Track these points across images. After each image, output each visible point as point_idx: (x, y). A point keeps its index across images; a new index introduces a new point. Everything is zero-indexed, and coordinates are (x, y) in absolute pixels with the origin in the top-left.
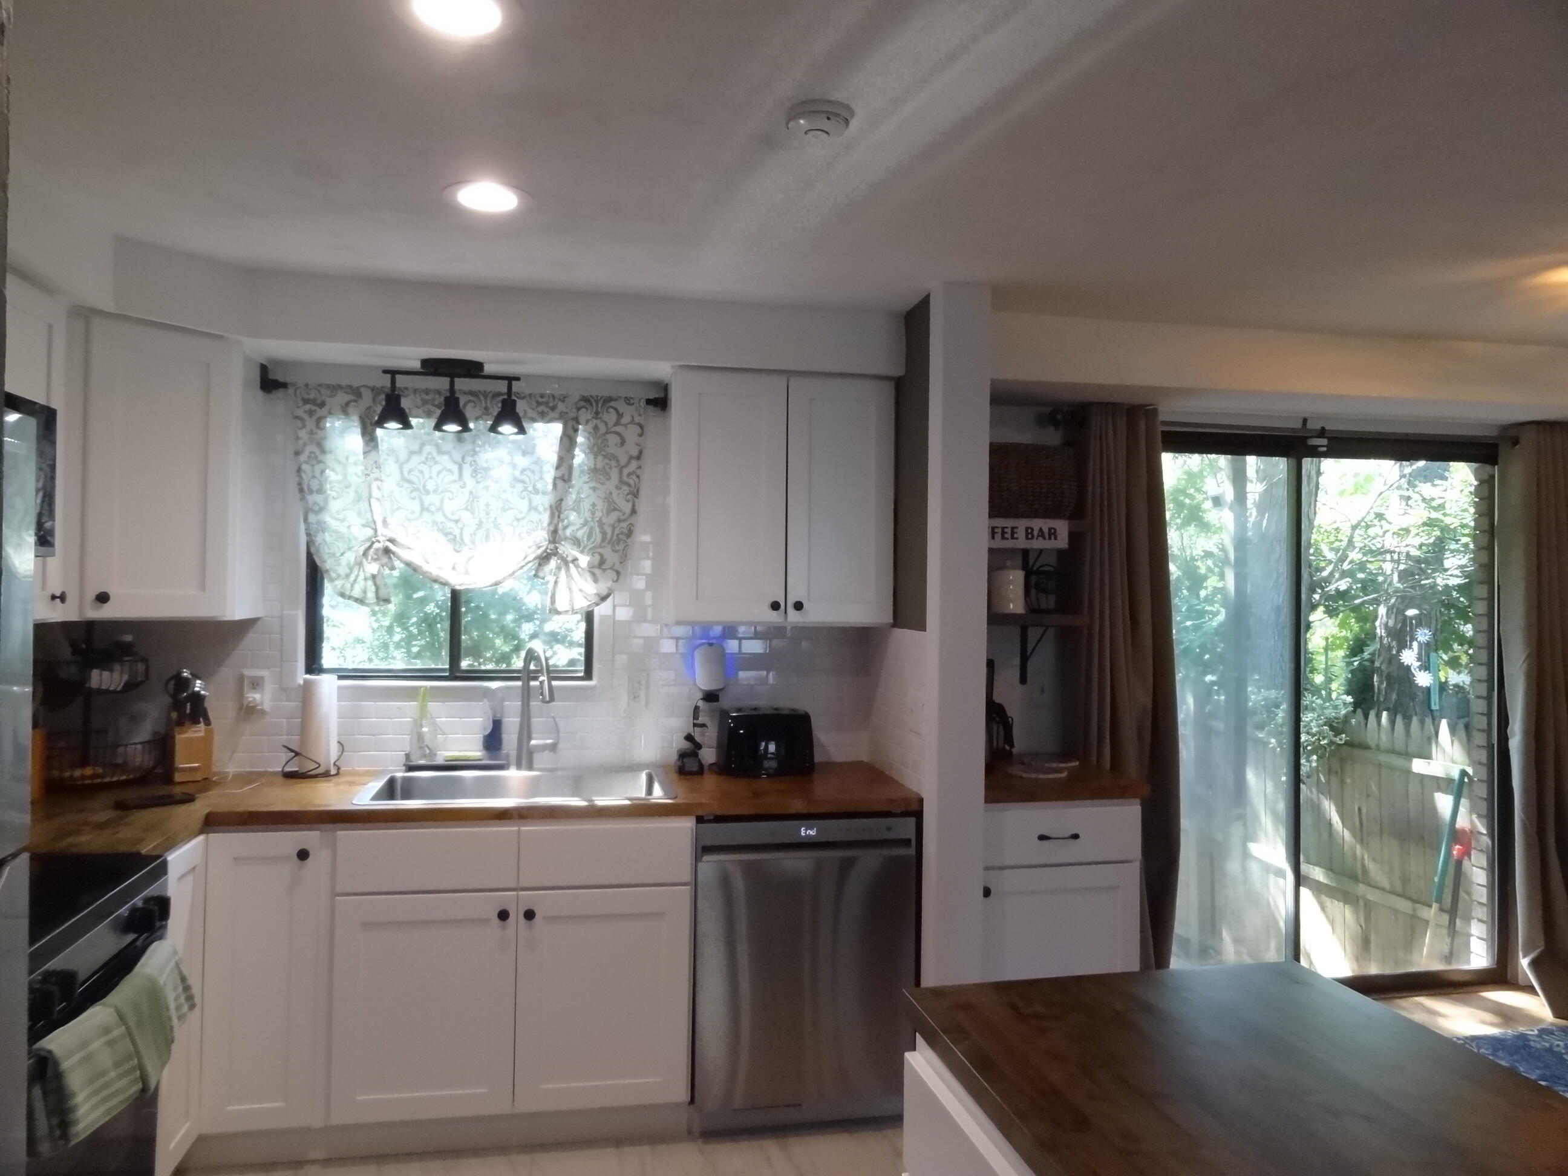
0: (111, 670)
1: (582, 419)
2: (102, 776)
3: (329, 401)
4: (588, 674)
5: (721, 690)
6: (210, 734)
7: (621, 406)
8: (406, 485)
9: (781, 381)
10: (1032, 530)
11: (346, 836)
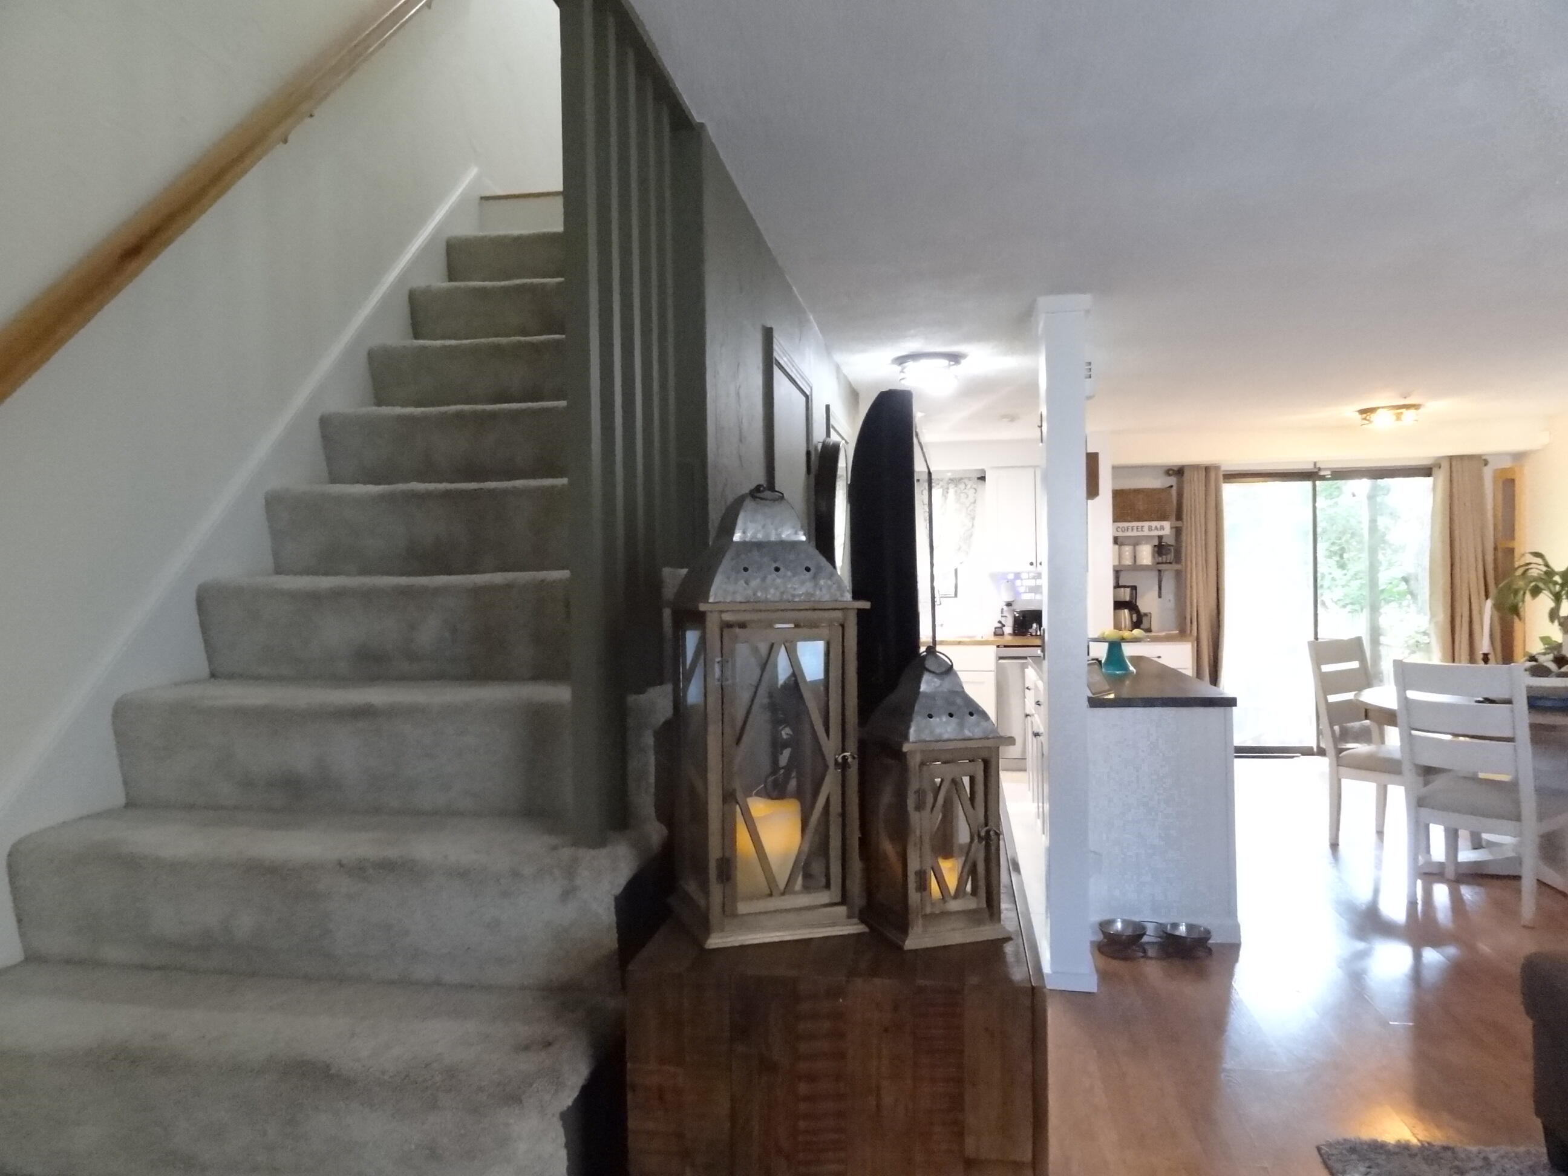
5: (1013, 601)
7: (966, 481)
9: (1031, 471)
10: (1152, 527)
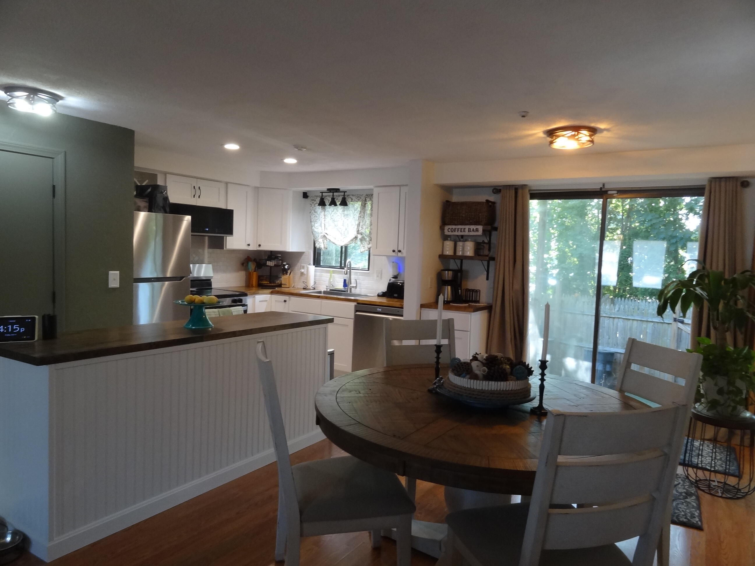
0: (271, 261)
1: (367, 201)
2: (268, 284)
3: (316, 200)
4: (369, 270)
5: (398, 275)
6: (289, 278)
8: (332, 219)
10: (470, 229)
11: (293, 298)
